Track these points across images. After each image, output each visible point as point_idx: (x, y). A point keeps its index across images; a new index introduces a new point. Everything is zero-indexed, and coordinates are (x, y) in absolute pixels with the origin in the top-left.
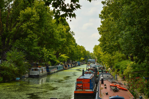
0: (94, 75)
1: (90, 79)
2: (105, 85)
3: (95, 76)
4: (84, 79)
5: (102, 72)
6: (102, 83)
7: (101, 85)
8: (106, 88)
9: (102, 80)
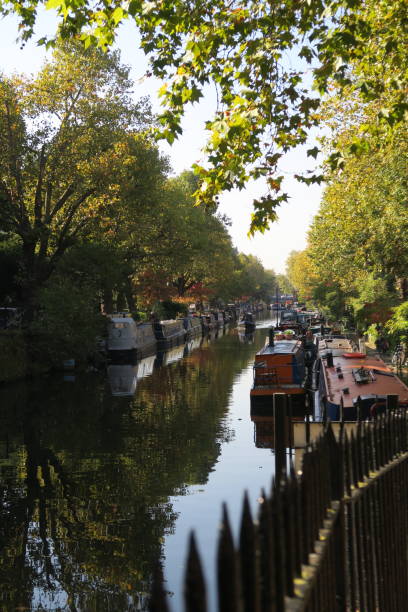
0: (300, 343)
1: (293, 356)
2: (339, 370)
3: (304, 345)
4: (276, 354)
5: (322, 334)
6: (330, 364)
7: (328, 370)
8: (341, 377)
9: (329, 357)
